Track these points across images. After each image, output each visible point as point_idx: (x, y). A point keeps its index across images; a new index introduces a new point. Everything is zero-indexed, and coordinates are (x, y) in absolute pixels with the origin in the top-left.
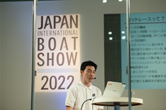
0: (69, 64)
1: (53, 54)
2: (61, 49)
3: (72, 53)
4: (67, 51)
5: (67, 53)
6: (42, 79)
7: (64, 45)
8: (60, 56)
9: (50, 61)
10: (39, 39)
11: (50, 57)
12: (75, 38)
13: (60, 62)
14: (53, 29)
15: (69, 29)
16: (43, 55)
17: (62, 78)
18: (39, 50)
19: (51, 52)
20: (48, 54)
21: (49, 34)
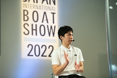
1: (36, 25)
2: (43, 22)
3: (51, 26)
4: (48, 24)
5: (48, 26)
6: (28, 47)
8: (42, 27)
9: (34, 32)
10: (24, 10)
11: (34, 28)
12: (53, 14)
13: (42, 33)
14: (36, 4)
16: (28, 25)
18: (24, 20)
19: (34, 24)
20: (32, 25)
21: (32, 7)
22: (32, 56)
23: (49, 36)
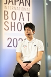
4: (24, 22)
6: (8, 40)
7: (22, 17)
9: (13, 28)
10: (5, 11)
11: (13, 25)
13: (19, 29)
14: (14, 6)
16: (8, 23)
18: (5, 19)
19: (13, 22)
20: (11, 22)
21: (11, 9)
22: (11, 47)
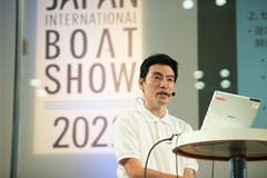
0: (117, 89)
1: (80, 66)
2: (98, 56)
3: (123, 65)
4: (113, 60)
5: (113, 65)
6: (56, 124)
7: (106, 45)
8: (97, 71)
9: (74, 84)
10: (48, 32)
11: (74, 73)
12: (130, 30)
13: (97, 86)
14: (81, 11)
15: (118, 10)
16: (58, 69)
17: (100, 123)
18: (48, 57)
19: (75, 63)
20: (69, 66)
21: (70, 22)
22: (67, 146)
23: (117, 90)
